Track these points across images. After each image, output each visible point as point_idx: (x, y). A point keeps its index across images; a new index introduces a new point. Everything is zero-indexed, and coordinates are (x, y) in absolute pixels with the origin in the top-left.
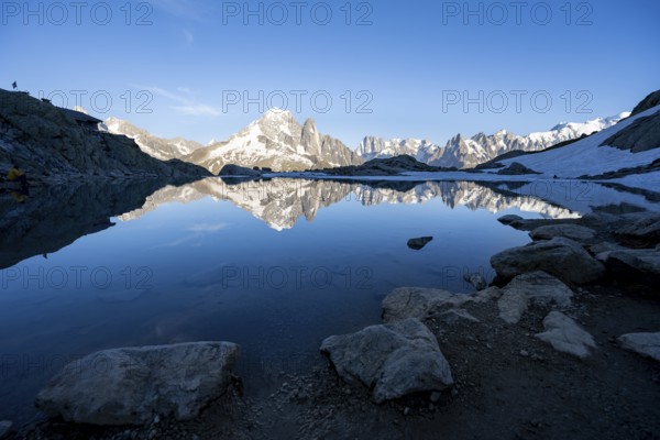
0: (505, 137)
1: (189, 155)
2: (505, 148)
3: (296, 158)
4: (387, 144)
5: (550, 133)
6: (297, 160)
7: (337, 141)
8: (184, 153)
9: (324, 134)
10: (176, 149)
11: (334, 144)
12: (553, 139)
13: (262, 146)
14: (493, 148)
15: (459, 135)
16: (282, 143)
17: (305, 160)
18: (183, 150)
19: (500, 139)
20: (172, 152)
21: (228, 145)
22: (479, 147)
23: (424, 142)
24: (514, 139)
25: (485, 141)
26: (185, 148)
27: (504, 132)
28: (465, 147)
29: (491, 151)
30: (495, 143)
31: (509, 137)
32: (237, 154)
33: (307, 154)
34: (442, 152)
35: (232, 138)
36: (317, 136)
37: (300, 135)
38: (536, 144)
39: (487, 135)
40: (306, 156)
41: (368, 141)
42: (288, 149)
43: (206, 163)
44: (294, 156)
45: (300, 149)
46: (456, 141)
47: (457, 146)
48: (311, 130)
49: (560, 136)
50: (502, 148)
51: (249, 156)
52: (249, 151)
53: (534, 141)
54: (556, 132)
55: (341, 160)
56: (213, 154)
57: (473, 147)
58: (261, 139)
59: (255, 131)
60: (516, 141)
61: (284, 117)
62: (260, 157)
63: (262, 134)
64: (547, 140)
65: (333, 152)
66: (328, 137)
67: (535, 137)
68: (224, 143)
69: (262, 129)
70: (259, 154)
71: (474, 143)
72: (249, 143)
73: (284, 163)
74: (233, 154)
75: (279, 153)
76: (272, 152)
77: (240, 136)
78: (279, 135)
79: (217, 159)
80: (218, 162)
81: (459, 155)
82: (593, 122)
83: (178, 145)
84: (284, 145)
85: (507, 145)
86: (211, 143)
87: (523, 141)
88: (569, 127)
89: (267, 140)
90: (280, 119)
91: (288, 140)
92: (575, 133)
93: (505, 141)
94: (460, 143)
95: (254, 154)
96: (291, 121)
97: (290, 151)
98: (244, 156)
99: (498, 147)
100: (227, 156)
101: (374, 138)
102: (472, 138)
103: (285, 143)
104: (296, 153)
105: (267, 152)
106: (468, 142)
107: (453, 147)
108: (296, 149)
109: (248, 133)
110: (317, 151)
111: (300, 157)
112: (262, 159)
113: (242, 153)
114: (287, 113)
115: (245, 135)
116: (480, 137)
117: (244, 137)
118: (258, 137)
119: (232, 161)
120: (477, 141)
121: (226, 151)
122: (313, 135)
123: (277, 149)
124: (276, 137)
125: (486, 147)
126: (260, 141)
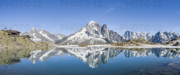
0: (173, 33)
1: (61, 40)
3: (99, 39)
4: (135, 34)
6: (100, 40)
7: (115, 32)
8: (60, 39)
9: (110, 30)
10: (57, 37)
11: (114, 34)
13: (87, 35)
14: (170, 37)
16: (94, 34)
17: (103, 40)
18: (60, 38)
20: (56, 39)
21: (74, 35)
22: (166, 36)
23: (148, 34)
24: (175, 34)
25: (167, 34)
26: (60, 37)
28: (161, 36)
29: (169, 38)
30: (170, 35)
32: (77, 38)
33: (104, 38)
34: (154, 38)
35: (76, 32)
36: (108, 31)
37: (101, 31)
39: (168, 33)
40: (103, 38)
41: (127, 33)
42: (96, 36)
43: (67, 42)
44: (98, 39)
45: (101, 36)
46: (159, 33)
47: (159, 36)
51: (82, 39)
52: (82, 37)
56: (69, 39)
57: (164, 36)
59: (84, 30)
60: (176, 35)
61: (95, 24)
62: (86, 39)
63: (87, 31)
65: (114, 37)
66: (112, 31)
68: (73, 35)
70: (85, 38)
72: (82, 34)
73: (95, 41)
74: (76, 39)
75: (93, 38)
76: (90, 37)
77: (79, 31)
78: (93, 31)
79: (70, 40)
80: (71, 42)
81: (160, 39)
83: (58, 36)
84: (95, 35)
86: (69, 35)
87: (178, 35)
89: (88, 33)
90: (93, 25)
91: (96, 32)
93: (173, 35)
95: (84, 38)
96: (98, 26)
97: (97, 37)
98: (80, 39)
99: (171, 37)
100: (74, 39)
101: (129, 32)
102: (163, 33)
103: (95, 34)
104: (99, 37)
105: (88, 37)
106: (162, 34)
107: (158, 36)
108: (99, 36)
109: (82, 31)
110: (108, 37)
111: (101, 39)
112: (86, 40)
113: (79, 38)
114: (96, 23)
115: (80, 31)
116: (166, 33)
117: (80, 32)
118: (85, 32)
119: (75, 41)
120: (165, 34)
121: (74, 38)
122: (106, 30)
123: (92, 36)
124: (92, 32)
125: (168, 36)
126: (86, 33)
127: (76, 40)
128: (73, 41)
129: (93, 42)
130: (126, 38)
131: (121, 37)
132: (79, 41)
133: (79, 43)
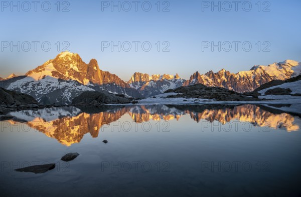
0: (226, 73)
2: (226, 80)
3: (83, 88)
5: (251, 72)
6: (84, 90)
7: (114, 75)
11: (112, 78)
12: (252, 75)
13: (55, 79)
14: (219, 81)
15: (197, 72)
16: (72, 77)
19: (223, 75)
21: (25, 78)
22: (210, 80)
23: (175, 77)
24: (230, 75)
25: (213, 76)
27: (224, 71)
28: (202, 80)
29: (218, 83)
30: (220, 78)
31: (227, 73)
32: (34, 86)
33: (92, 85)
34: (188, 83)
36: (99, 72)
37: (85, 71)
38: (244, 78)
39: (214, 72)
40: (90, 86)
41: (137, 76)
42: (76, 81)
44: (80, 87)
45: (86, 81)
46: (196, 75)
47: (197, 79)
48: (95, 68)
49: (256, 74)
50: (224, 81)
51: (44, 87)
52: (44, 83)
53: (242, 76)
54: (253, 71)
55: (118, 89)
56: (12, 86)
57: (207, 80)
58: (54, 73)
59: (50, 68)
60: (232, 75)
61: (73, 58)
62: (53, 88)
63: (55, 70)
64: (249, 76)
66: (108, 73)
67: (242, 74)
68: (22, 77)
69: (55, 67)
70: (52, 85)
71: (207, 78)
72: (44, 77)
73: (73, 92)
74: (30, 85)
75: (70, 85)
76: (63, 84)
77: (37, 70)
78: (69, 71)
79: (15, 90)
82: (272, 65)
84: (73, 79)
85: (227, 79)
86: (11, 76)
87: (236, 76)
88: (260, 68)
89: (60, 75)
90: (70, 59)
91: (76, 74)
92: (264, 71)
93: (225, 76)
94: (199, 78)
95: (49, 85)
96: (79, 61)
97: (78, 82)
98: (39, 87)
99: (221, 80)
100: (24, 87)
101: (141, 74)
102: (206, 74)
103: (74, 77)
104: (83, 84)
105: (59, 84)
106: (203, 77)
107: (194, 80)
108: (82, 81)
109: (44, 70)
110: (99, 83)
111: (86, 87)
112: (55, 89)
113: (38, 85)
114: (75, 55)
115: (41, 71)
116: (210, 74)
117: (40, 73)
118: (52, 72)
119: (28, 91)
120: (209, 76)
121: (24, 83)
122: (96, 71)
123: (68, 82)
124: (67, 73)
125: (214, 80)
126: (53, 75)
127: (29, 89)
128: (22, 90)
129: (70, 94)
130: (135, 87)
131: (126, 84)
132: (38, 92)
133: (37, 95)
